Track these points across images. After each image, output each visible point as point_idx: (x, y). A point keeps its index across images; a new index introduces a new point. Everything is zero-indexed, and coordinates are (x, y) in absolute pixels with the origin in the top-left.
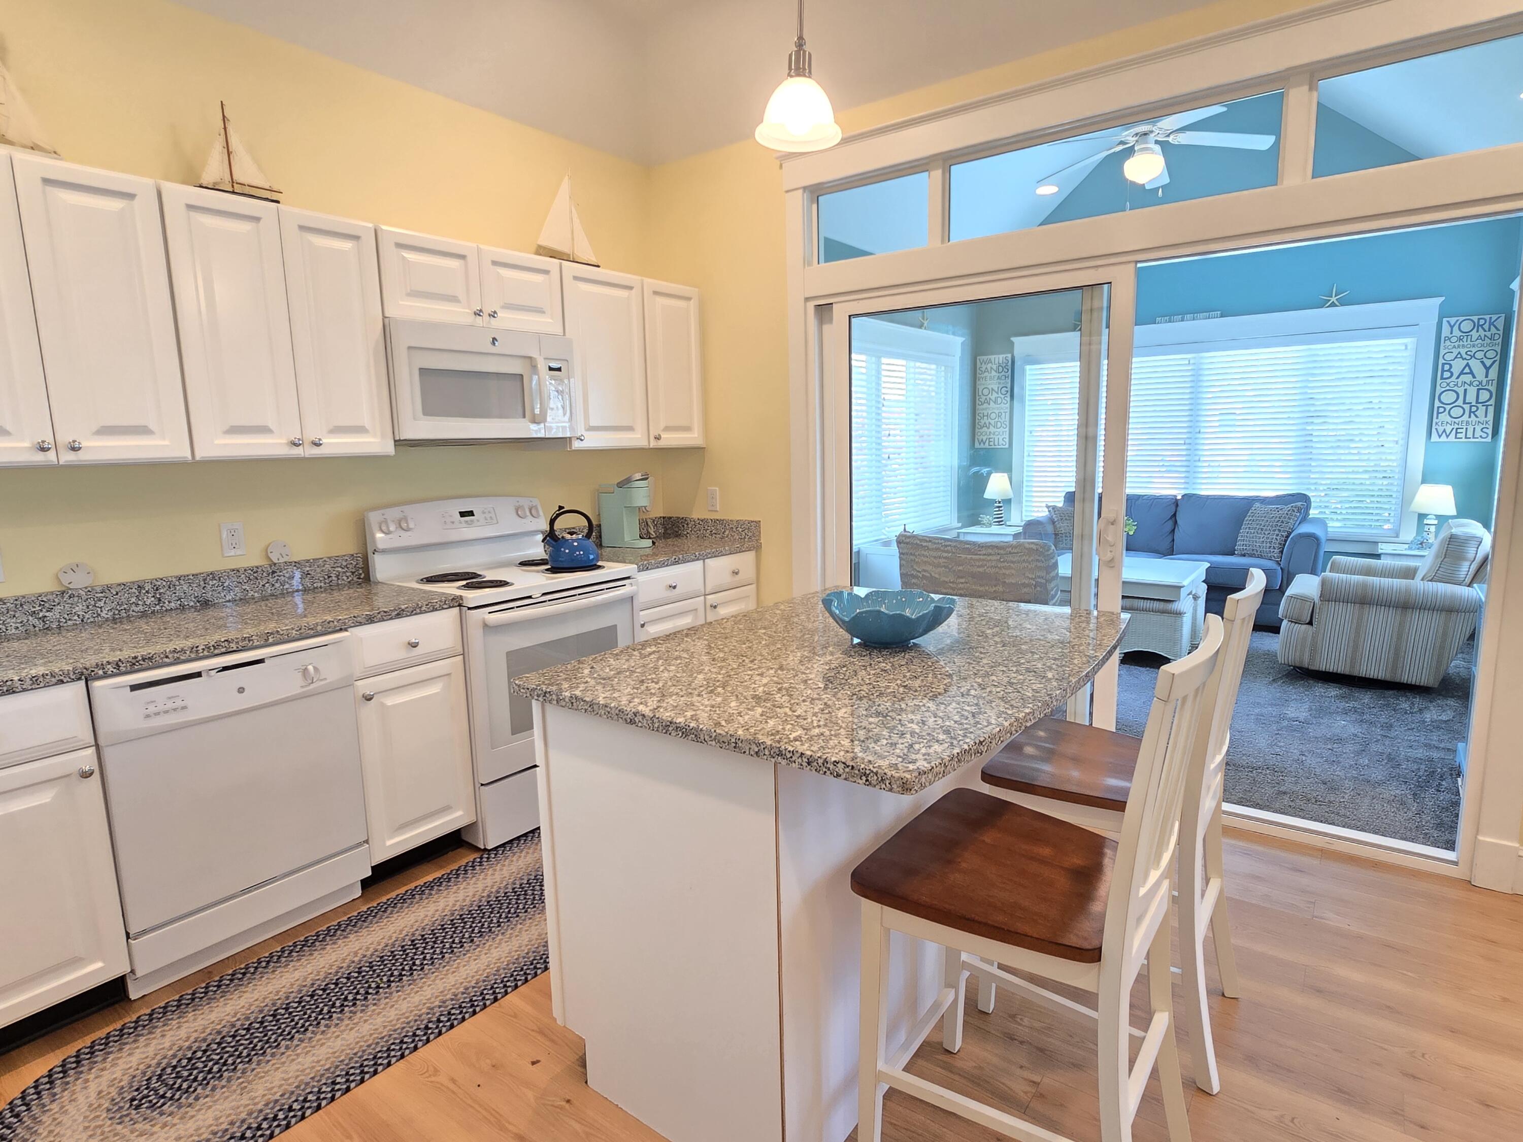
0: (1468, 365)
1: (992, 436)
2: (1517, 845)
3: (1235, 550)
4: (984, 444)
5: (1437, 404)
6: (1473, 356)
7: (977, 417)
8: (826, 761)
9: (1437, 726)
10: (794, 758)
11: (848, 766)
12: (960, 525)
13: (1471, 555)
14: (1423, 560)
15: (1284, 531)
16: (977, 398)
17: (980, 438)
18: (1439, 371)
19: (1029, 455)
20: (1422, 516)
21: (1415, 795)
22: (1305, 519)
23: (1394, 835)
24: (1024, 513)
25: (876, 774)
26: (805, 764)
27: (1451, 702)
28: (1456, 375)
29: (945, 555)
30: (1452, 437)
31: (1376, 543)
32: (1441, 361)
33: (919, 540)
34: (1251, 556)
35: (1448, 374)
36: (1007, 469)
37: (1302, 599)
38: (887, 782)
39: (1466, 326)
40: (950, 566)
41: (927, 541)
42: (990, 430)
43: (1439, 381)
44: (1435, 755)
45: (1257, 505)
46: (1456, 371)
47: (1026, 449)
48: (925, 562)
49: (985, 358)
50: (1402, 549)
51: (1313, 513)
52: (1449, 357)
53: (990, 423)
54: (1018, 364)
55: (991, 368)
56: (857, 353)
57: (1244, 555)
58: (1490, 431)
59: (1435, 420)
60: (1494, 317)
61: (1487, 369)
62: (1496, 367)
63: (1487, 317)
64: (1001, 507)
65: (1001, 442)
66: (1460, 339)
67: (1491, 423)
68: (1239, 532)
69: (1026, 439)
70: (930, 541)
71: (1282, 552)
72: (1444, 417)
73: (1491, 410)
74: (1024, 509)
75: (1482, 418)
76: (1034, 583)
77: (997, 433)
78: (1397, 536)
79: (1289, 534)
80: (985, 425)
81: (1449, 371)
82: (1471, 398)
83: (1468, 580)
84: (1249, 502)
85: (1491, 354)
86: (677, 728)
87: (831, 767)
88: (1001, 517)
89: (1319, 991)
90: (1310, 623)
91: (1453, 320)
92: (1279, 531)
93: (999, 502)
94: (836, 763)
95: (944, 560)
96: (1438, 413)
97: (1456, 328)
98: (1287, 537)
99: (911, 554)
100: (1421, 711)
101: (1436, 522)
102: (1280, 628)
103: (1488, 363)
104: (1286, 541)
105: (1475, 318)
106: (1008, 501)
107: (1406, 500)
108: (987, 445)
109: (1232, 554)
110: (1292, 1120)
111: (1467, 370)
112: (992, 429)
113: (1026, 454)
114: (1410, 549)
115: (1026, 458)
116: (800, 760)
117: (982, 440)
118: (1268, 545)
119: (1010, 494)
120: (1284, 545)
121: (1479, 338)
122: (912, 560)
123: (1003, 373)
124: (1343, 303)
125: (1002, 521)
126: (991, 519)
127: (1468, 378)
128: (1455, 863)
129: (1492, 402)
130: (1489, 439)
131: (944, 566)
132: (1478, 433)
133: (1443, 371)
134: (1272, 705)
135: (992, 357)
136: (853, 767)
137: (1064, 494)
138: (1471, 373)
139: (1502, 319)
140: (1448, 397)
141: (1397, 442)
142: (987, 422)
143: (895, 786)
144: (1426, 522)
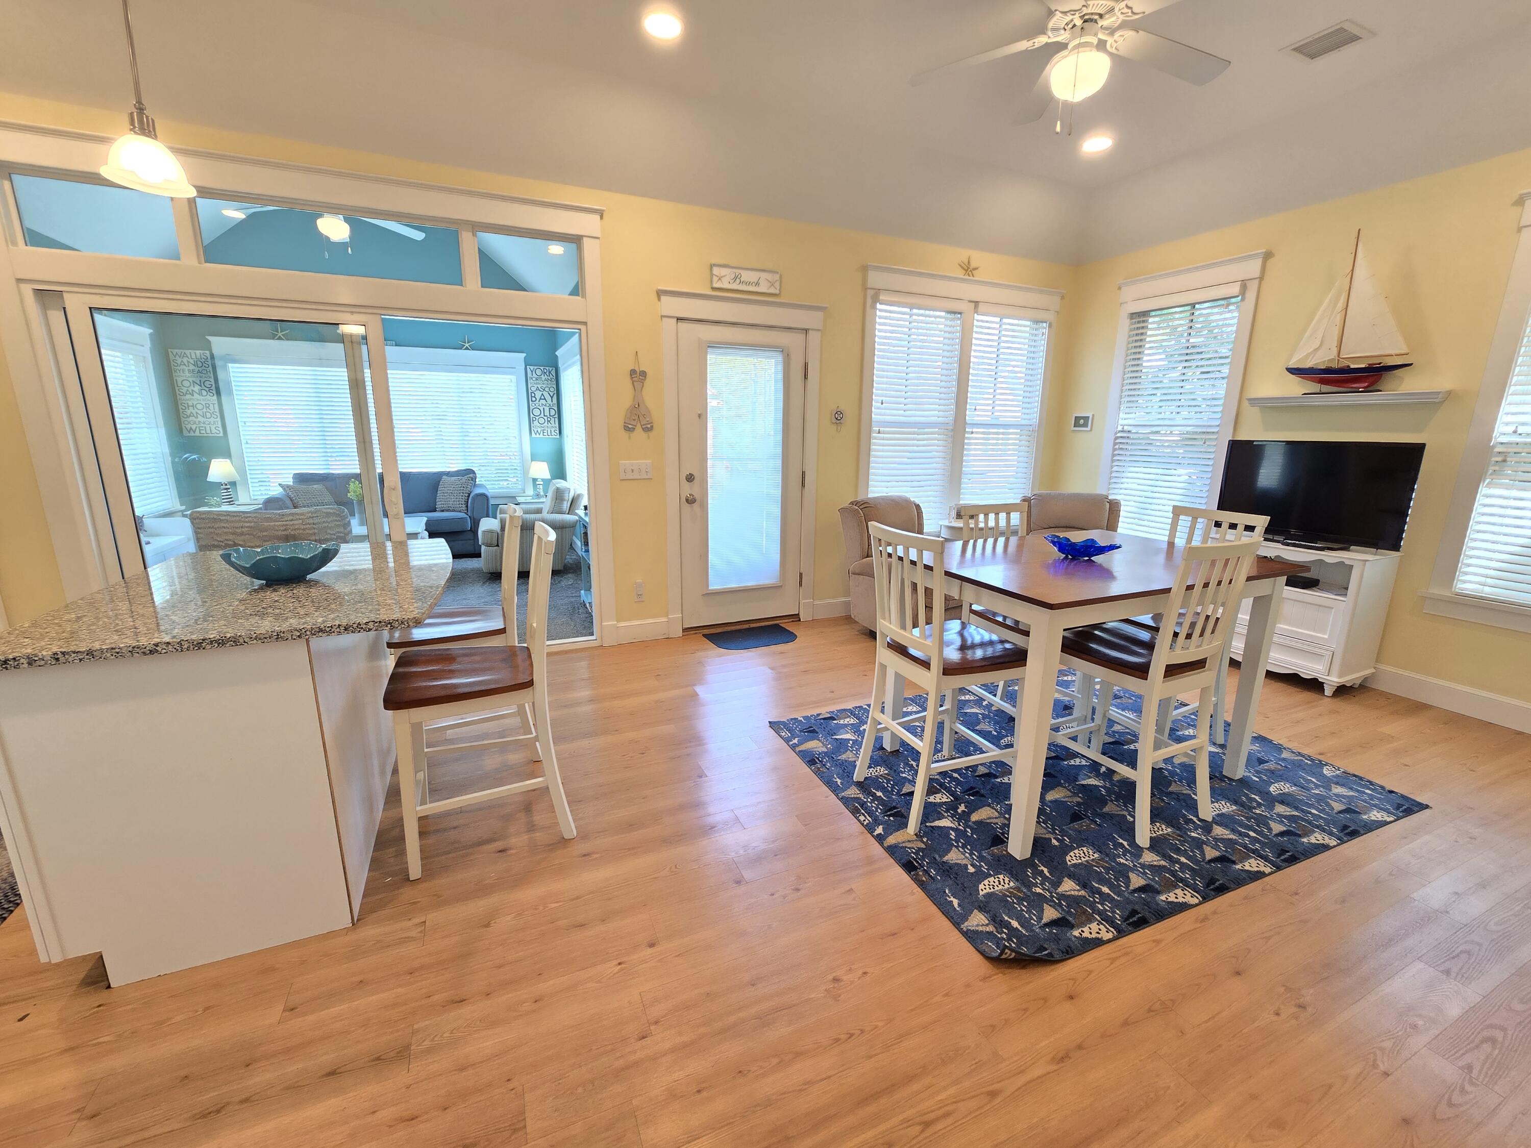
0: (542, 394)
1: (202, 425)
2: (615, 623)
3: (436, 508)
4: (194, 432)
5: (532, 416)
6: (544, 390)
7: (180, 407)
8: (359, 624)
9: (569, 587)
10: (333, 630)
11: (376, 622)
12: (183, 508)
13: (567, 498)
14: (544, 504)
15: (466, 493)
16: (177, 388)
17: (188, 427)
18: (530, 396)
19: (247, 443)
20: (535, 480)
21: (571, 619)
22: (475, 485)
23: (569, 637)
24: (252, 493)
25: (397, 620)
26: (342, 631)
27: (570, 575)
28: (538, 400)
29: (247, 525)
30: (541, 435)
31: (514, 497)
32: (530, 391)
33: (216, 514)
34: (448, 511)
35: (534, 399)
36: (226, 454)
37: (491, 532)
38: (406, 623)
39: (539, 372)
40: (255, 533)
41: (225, 516)
42: (199, 419)
43: (531, 402)
44: (573, 600)
45: (444, 477)
46: (538, 397)
47: (242, 437)
48: (226, 533)
49: (179, 351)
50: (529, 499)
51: (478, 481)
52: (533, 389)
53: (197, 413)
54: (218, 363)
55: (188, 362)
56: (106, 349)
57: (443, 511)
58: (558, 432)
59: (532, 425)
60: (551, 369)
61: (552, 397)
62: (555, 395)
63: (547, 368)
64: (229, 489)
65: (214, 431)
66: (537, 379)
67: (558, 427)
68: (436, 496)
69: (241, 428)
70: (229, 515)
71: (467, 506)
72: (536, 423)
73: (557, 420)
74: (251, 489)
75: (553, 425)
76: (335, 537)
77: (207, 423)
78: (524, 493)
79: (469, 495)
80: (191, 415)
81: (534, 397)
82: (547, 413)
83: (567, 512)
84: (440, 475)
85: (552, 389)
86: (211, 642)
87: (364, 626)
88: (231, 498)
89: (565, 706)
90: (498, 545)
91: (532, 368)
92: (463, 493)
93: (226, 485)
94: (367, 623)
95: (247, 529)
96: (533, 421)
97: (534, 372)
98: (469, 496)
99: (210, 527)
100: (559, 582)
101: (542, 483)
102: (480, 554)
103: (552, 394)
104: (468, 499)
105: (542, 368)
106: (233, 484)
107: (525, 471)
108: (197, 434)
109: (435, 511)
110: (574, 752)
111: (543, 397)
112: (200, 419)
113: (243, 442)
114: (533, 499)
115: (244, 446)
116: (338, 630)
117: (191, 428)
118: (458, 503)
119: (237, 478)
120: (468, 502)
121: (545, 380)
122: (211, 533)
123: (203, 368)
124: (473, 348)
125: (232, 501)
126: (218, 499)
127: (543, 402)
128: (596, 640)
129: (556, 416)
130: (558, 437)
131: (248, 534)
132: (553, 433)
133: (532, 397)
134: (489, 596)
135: (188, 352)
136: (380, 622)
137: (292, 476)
138: (545, 399)
139: (554, 370)
140: (537, 412)
141: (515, 437)
142: (194, 412)
143: (411, 624)
144: (537, 483)
